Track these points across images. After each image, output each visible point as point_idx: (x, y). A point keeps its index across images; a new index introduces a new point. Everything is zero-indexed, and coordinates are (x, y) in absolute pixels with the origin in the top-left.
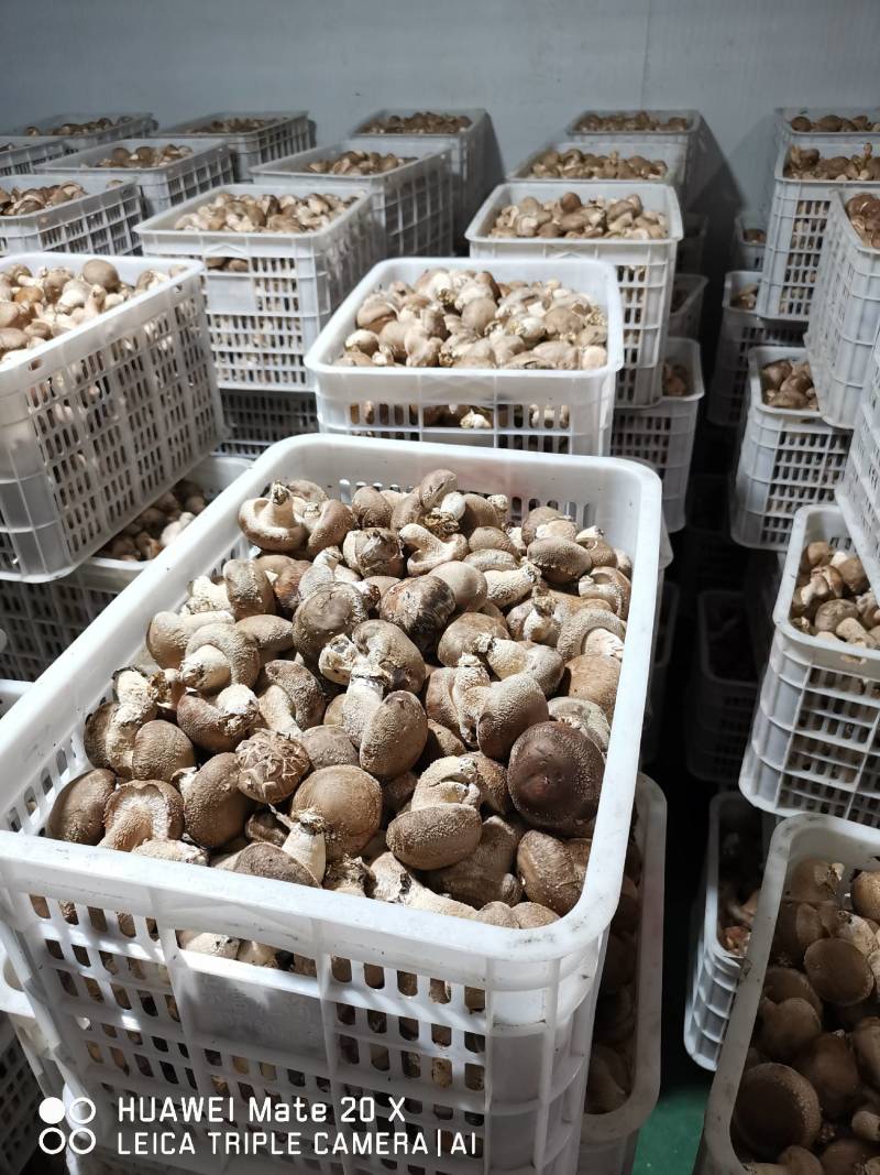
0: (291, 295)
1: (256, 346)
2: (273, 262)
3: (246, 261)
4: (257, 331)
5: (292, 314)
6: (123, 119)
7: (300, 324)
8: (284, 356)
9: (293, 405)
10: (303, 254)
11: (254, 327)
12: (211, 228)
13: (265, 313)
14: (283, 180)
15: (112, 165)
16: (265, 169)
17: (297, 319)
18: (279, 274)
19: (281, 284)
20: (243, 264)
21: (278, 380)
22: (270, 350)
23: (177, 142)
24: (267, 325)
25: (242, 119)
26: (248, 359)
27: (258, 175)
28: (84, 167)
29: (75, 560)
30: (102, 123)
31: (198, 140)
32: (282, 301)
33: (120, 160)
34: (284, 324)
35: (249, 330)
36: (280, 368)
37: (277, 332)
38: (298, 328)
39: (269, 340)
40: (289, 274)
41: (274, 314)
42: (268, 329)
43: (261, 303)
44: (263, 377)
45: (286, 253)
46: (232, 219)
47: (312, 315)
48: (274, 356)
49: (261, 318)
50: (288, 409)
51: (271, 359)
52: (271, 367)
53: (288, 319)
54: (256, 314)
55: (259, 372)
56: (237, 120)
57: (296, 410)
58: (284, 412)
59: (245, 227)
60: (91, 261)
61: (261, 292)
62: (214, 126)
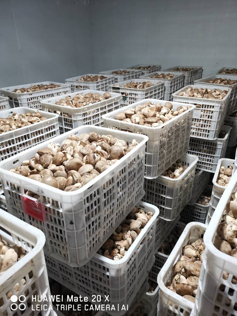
0: (210, 115)
1: (197, 126)
2: (208, 106)
3: (201, 105)
4: (198, 123)
5: (209, 119)
6: (154, 66)
7: (211, 122)
8: (204, 130)
9: (201, 142)
10: (217, 105)
11: (198, 122)
12: (190, 96)
13: (202, 118)
14: (205, 85)
15: (156, 78)
16: (198, 81)
17: (211, 121)
18: (209, 109)
19: (208, 112)
20: (200, 106)
21: (200, 136)
22: (200, 128)
23: (171, 73)
24: (202, 121)
25: (185, 68)
26: (194, 129)
27: (196, 83)
28: (148, 78)
29: (158, 175)
30: (149, 67)
31: (175, 73)
32: (208, 116)
33: (157, 77)
34: (206, 122)
35: (196, 122)
36: (202, 133)
37: (204, 124)
38: (210, 123)
39: (201, 125)
40: (212, 109)
41: (204, 119)
42: (201, 122)
43: (201, 116)
44: (197, 135)
45: (212, 104)
46: (195, 94)
47: (215, 120)
48: (201, 129)
49: (200, 120)
50: (199, 143)
51: (200, 130)
52: (200, 132)
53: (208, 121)
54: (199, 118)
55: (196, 133)
56: (183, 68)
57: (202, 144)
58: (198, 144)
59: (199, 96)
60: (167, 103)
61: (202, 113)
62: (177, 69)
